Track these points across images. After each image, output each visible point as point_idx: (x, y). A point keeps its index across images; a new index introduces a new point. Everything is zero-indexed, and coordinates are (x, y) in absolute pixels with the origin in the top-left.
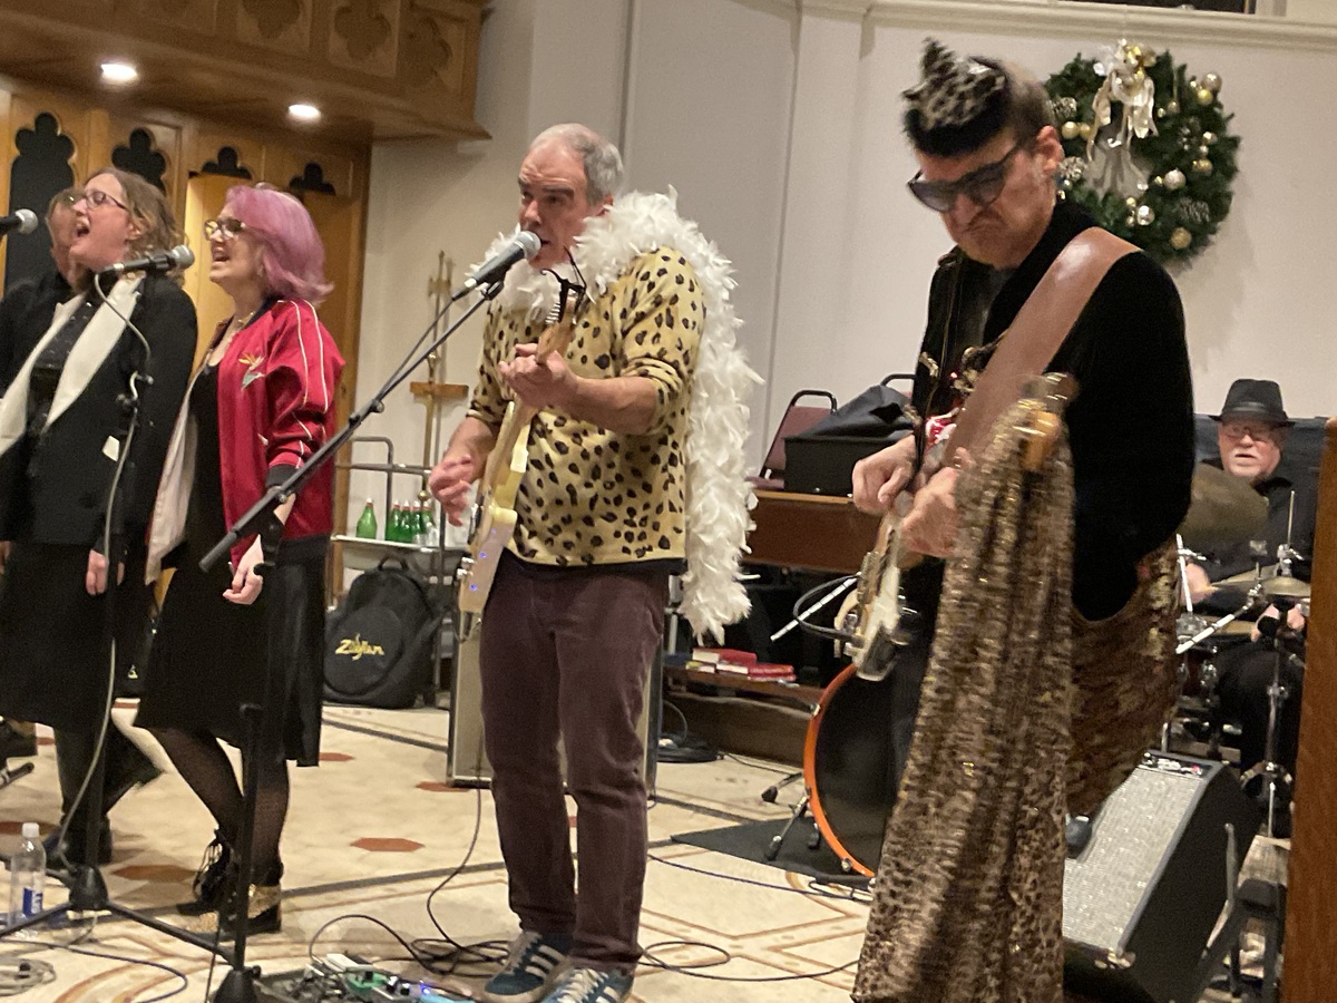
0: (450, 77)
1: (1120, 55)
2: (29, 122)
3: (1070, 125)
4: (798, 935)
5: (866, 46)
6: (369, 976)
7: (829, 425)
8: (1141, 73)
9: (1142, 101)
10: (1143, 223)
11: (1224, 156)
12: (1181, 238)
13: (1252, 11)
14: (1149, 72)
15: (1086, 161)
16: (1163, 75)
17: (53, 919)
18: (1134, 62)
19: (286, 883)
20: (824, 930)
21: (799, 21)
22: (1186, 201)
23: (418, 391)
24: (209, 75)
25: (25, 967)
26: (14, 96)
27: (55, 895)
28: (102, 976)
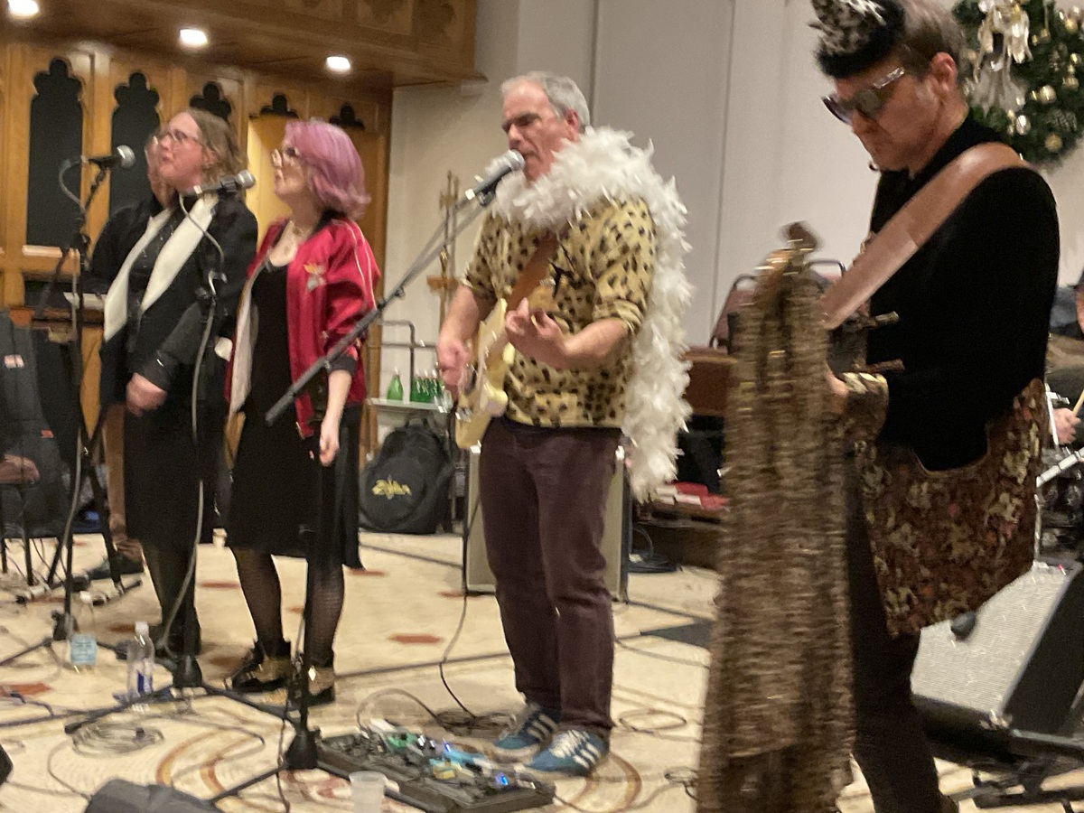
0: (454, 32)
2: (125, 80)
6: (403, 737)
8: (1017, 8)
9: (1019, 31)
10: (1022, 132)
12: (1053, 142)
14: (1025, 7)
15: (974, 82)
16: (1036, 9)
17: (160, 696)
22: (1057, 113)
23: (434, 284)
24: (264, 38)
25: (140, 732)
26: (112, 60)
27: (161, 677)
28: (198, 739)
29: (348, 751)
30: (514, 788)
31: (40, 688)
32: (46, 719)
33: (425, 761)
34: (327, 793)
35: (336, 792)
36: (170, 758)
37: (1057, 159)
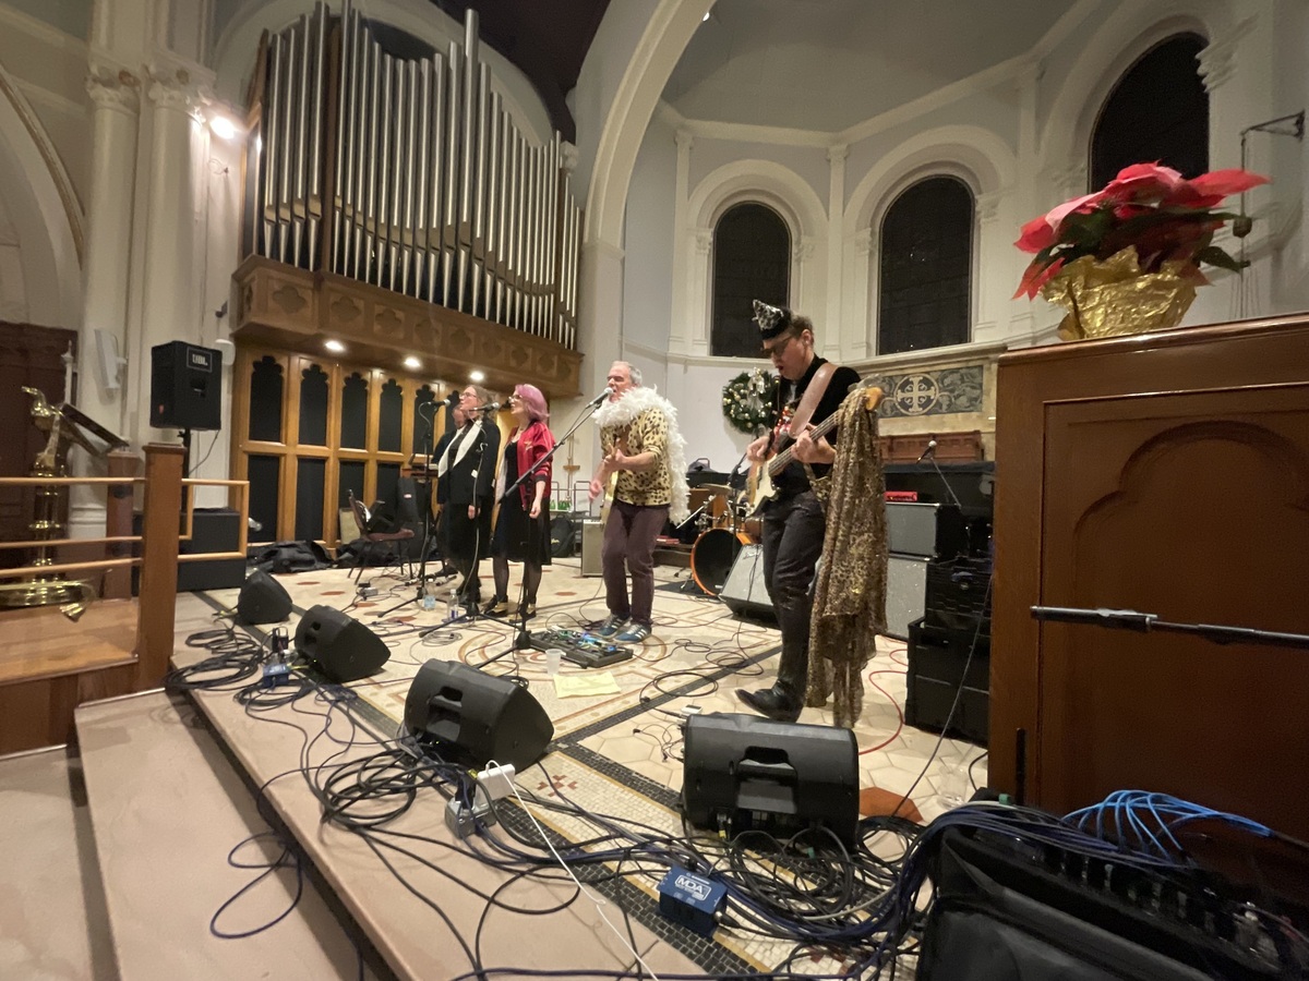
0: (572, 378)
1: (755, 371)
2: (451, 393)
3: (742, 391)
4: (696, 613)
5: (686, 370)
6: (566, 632)
8: (760, 376)
14: (763, 376)
16: (766, 377)
17: (461, 620)
18: (759, 373)
19: (538, 605)
20: (703, 611)
21: (667, 365)
23: (566, 468)
24: (502, 377)
25: (452, 635)
26: (447, 386)
27: (462, 612)
28: (478, 637)
29: (543, 639)
30: (615, 652)
31: (411, 618)
32: (412, 631)
33: (576, 642)
34: (534, 658)
35: (539, 658)
36: (464, 646)
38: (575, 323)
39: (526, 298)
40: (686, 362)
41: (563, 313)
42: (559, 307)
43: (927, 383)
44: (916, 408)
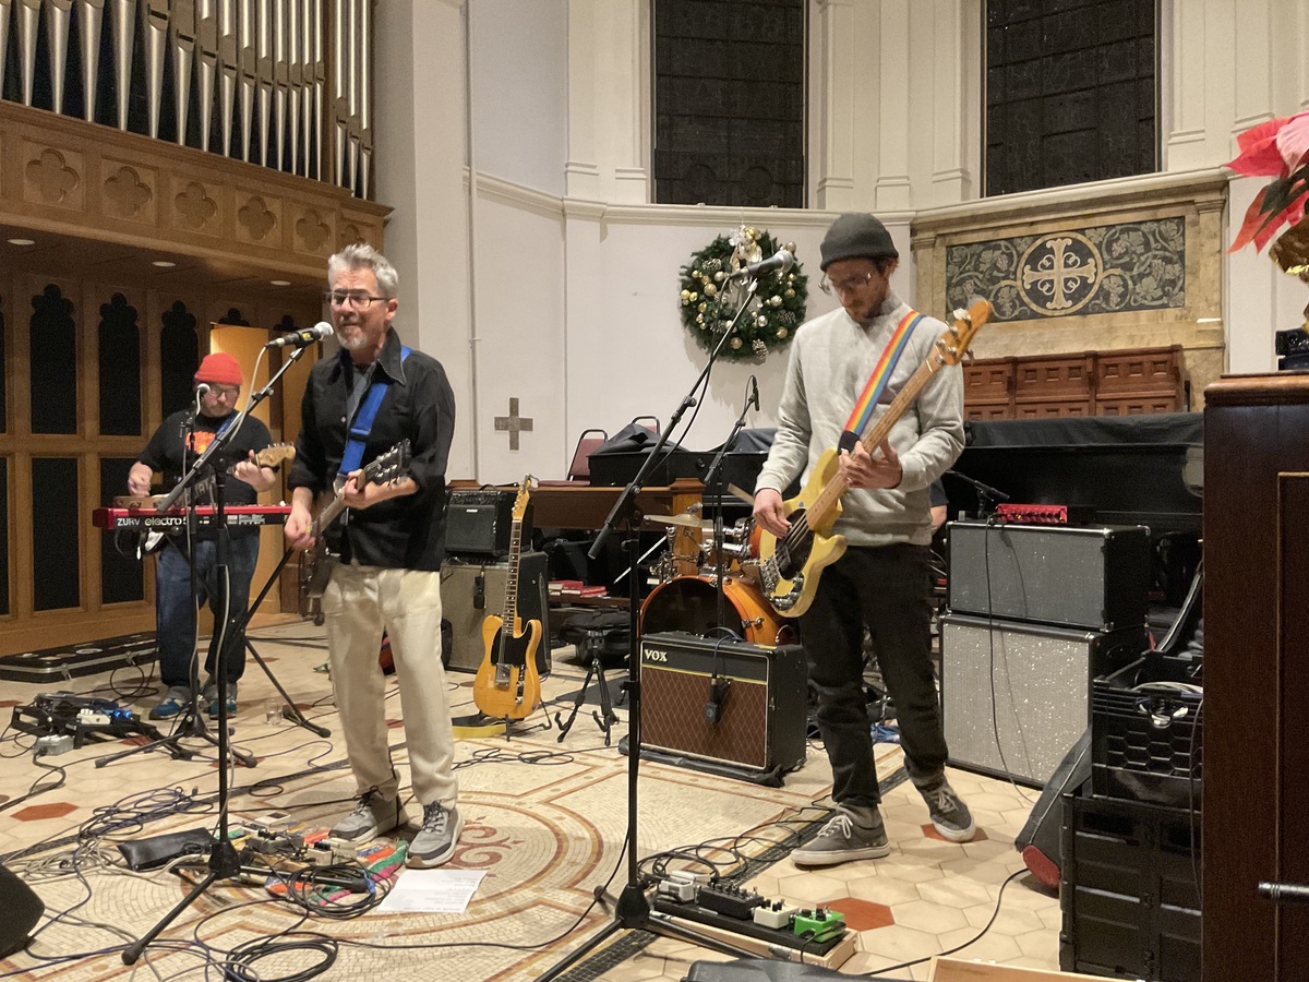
1: (742, 234)
3: (719, 275)
5: (603, 235)
7: (606, 447)
8: (754, 243)
9: (756, 259)
10: (762, 325)
11: (800, 286)
12: (781, 333)
13: (807, 207)
14: (758, 243)
15: (729, 292)
16: (767, 246)
18: (750, 237)
21: (564, 223)
22: (783, 312)
37: (785, 343)
38: (370, 142)
39: (264, 94)
40: (604, 218)
41: (344, 122)
42: (333, 110)
43: (1080, 251)
44: (1060, 301)
